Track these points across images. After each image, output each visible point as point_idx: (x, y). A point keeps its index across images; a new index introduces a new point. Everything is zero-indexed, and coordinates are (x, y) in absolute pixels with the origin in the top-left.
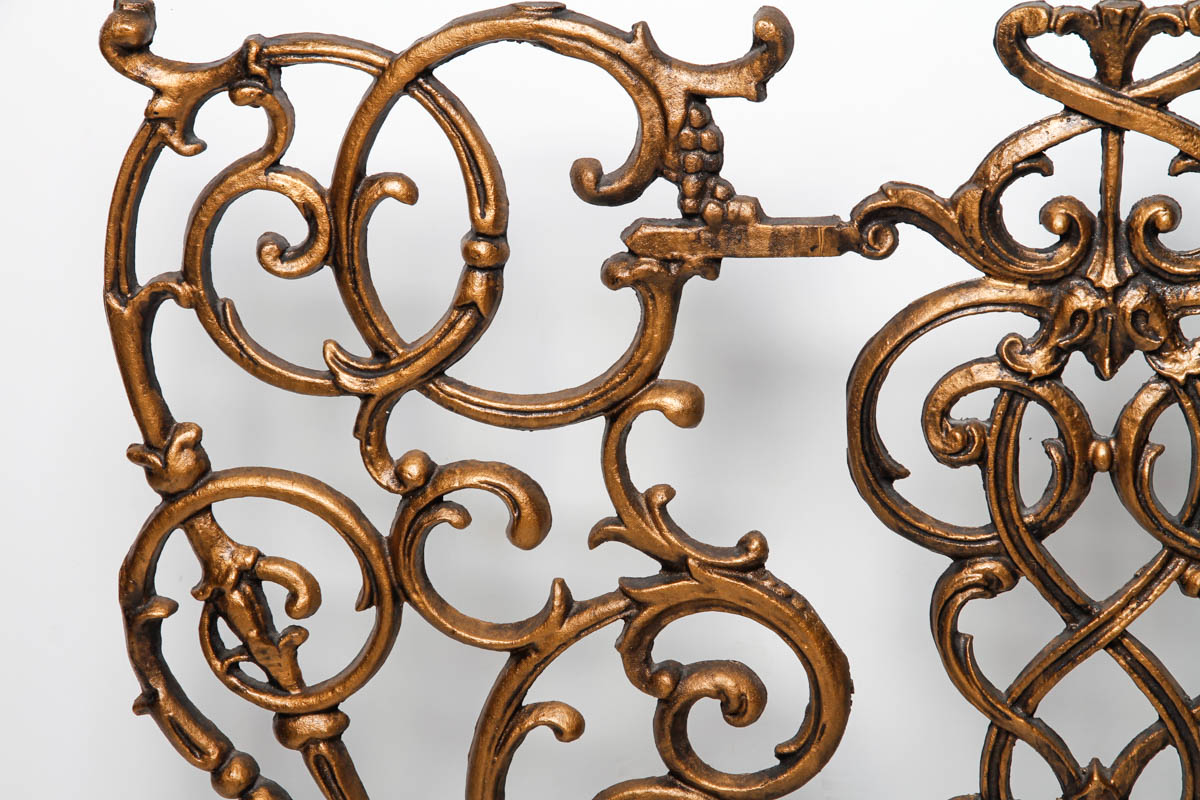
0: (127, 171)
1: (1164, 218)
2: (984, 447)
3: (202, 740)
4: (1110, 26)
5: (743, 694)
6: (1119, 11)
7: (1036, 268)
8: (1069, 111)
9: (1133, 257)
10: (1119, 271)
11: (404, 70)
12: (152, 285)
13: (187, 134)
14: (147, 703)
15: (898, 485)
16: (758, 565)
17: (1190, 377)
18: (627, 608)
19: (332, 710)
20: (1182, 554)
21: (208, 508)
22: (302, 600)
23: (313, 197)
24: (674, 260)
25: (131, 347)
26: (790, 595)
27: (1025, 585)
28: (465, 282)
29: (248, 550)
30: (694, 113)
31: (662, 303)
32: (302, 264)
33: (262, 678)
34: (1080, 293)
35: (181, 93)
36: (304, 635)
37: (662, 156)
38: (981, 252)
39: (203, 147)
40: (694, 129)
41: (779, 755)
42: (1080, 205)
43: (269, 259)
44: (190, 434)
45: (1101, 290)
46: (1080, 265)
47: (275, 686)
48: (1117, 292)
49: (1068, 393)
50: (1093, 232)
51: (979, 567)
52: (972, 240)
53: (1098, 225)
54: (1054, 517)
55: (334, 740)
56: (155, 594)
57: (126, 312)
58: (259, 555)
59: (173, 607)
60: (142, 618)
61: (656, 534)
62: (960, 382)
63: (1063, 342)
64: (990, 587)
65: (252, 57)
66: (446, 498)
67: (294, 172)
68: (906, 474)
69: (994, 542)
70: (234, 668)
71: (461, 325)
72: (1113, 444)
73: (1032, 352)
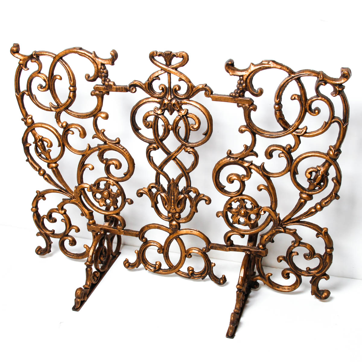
0: (17, 73)
1: (177, 89)
2: (152, 125)
3: (36, 166)
4: (166, 56)
5: (117, 164)
6: (167, 53)
7: (157, 96)
8: (161, 70)
9: (173, 95)
10: (171, 97)
11: (57, 58)
12: (22, 92)
13: (26, 66)
14: (28, 160)
15: (140, 131)
16: (119, 143)
17: (183, 115)
18: (98, 149)
19: (56, 163)
20: (184, 145)
21: (34, 129)
22: (49, 145)
23: (45, 78)
24: (101, 92)
25: (20, 102)
26: (124, 148)
27: (160, 149)
28: (70, 94)
29: (41, 136)
30: (102, 67)
31: (100, 99)
32: (44, 89)
33: (45, 157)
34: (165, 100)
35: (24, 60)
36: (51, 151)
37: (98, 74)
38: (149, 92)
39: (28, 69)
40: (103, 70)
41: (124, 175)
42: (165, 86)
43: (39, 88)
44: (30, 117)
45: (168, 100)
46: (165, 96)
47: (47, 159)
48: (171, 100)
49: (165, 117)
50: (167, 90)
51: (153, 145)
52: (147, 91)
53: (168, 89)
54: (164, 138)
55: (56, 167)
56: (28, 142)
57: (18, 96)
58: (42, 137)
59: (31, 145)
60: (25, 147)
61: (101, 137)
62: (148, 115)
63: (163, 108)
64: (155, 149)
65: (33, 55)
66: (70, 129)
67: (42, 74)
68: (141, 129)
69: (154, 141)
70: (40, 155)
71: (69, 101)
72: (172, 126)
73: (158, 110)
